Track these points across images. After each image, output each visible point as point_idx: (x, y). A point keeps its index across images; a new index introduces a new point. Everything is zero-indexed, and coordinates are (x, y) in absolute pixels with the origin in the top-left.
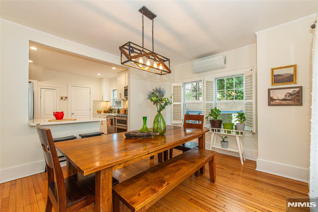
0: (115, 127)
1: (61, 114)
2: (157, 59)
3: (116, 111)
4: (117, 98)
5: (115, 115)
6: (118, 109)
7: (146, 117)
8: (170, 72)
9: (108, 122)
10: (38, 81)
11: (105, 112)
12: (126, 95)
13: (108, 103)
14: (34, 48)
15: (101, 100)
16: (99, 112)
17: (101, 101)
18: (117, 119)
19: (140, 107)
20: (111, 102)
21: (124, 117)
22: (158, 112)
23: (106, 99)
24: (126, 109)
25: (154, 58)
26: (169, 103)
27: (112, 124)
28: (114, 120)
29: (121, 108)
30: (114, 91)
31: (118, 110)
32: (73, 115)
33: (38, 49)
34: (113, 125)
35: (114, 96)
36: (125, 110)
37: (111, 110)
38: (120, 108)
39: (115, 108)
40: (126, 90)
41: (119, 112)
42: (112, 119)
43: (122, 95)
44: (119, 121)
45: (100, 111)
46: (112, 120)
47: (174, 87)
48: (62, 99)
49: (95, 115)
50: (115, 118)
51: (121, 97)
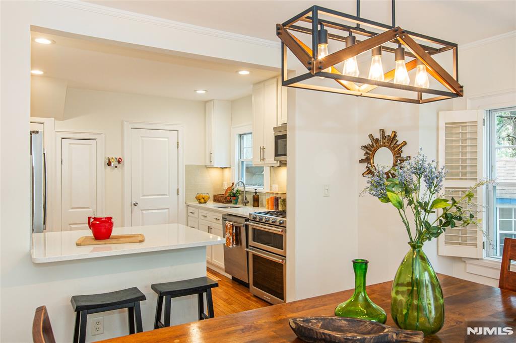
0: (248, 252)
1: (107, 225)
2: (407, 49)
3: (250, 198)
4: (250, 157)
5: (247, 215)
6: (256, 193)
7: (366, 263)
8: (458, 92)
9: (228, 234)
10: (56, 119)
11: (217, 199)
12: (279, 153)
13: (226, 171)
14: (43, 41)
15: (208, 163)
16: (202, 200)
17: (207, 167)
18: (254, 230)
19: (326, 196)
20: (235, 168)
21: (273, 224)
22: (414, 247)
23: (218, 161)
24: (278, 196)
25: (396, 46)
26: (460, 219)
27: (238, 241)
28: (243, 230)
29: (264, 191)
30: (241, 136)
31: (254, 196)
32: (136, 207)
33: (54, 42)
34: (241, 244)
35: (241, 151)
36: (277, 199)
37: (235, 195)
38: (260, 189)
39: (246, 190)
40: (281, 139)
41: (256, 201)
42: (240, 227)
43: (266, 151)
44: (259, 236)
45: (204, 196)
46: (238, 229)
47: (450, 126)
48: (109, 164)
49: (190, 209)
50: (247, 226)
51: (264, 159)
